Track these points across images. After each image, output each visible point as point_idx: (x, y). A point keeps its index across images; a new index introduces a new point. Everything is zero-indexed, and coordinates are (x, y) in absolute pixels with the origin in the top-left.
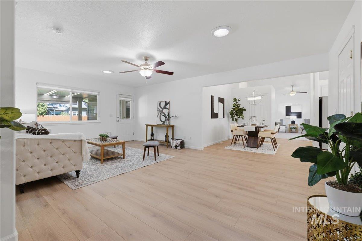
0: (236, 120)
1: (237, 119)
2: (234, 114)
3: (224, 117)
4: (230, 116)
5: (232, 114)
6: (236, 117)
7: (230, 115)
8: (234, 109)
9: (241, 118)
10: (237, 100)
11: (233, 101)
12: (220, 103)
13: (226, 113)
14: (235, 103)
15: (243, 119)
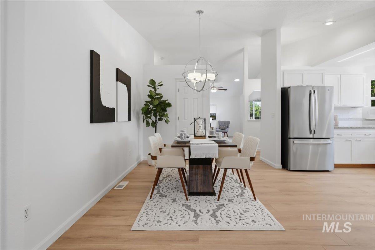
0: (154, 125)
1: (156, 123)
2: (150, 113)
3: (129, 119)
4: (142, 116)
5: (146, 112)
6: (153, 118)
7: (142, 114)
8: (151, 102)
9: (164, 121)
10: (156, 84)
11: (148, 86)
12: (120, 84)
13: (134, 111)
14: (153, 90)
15: (166, 122)
